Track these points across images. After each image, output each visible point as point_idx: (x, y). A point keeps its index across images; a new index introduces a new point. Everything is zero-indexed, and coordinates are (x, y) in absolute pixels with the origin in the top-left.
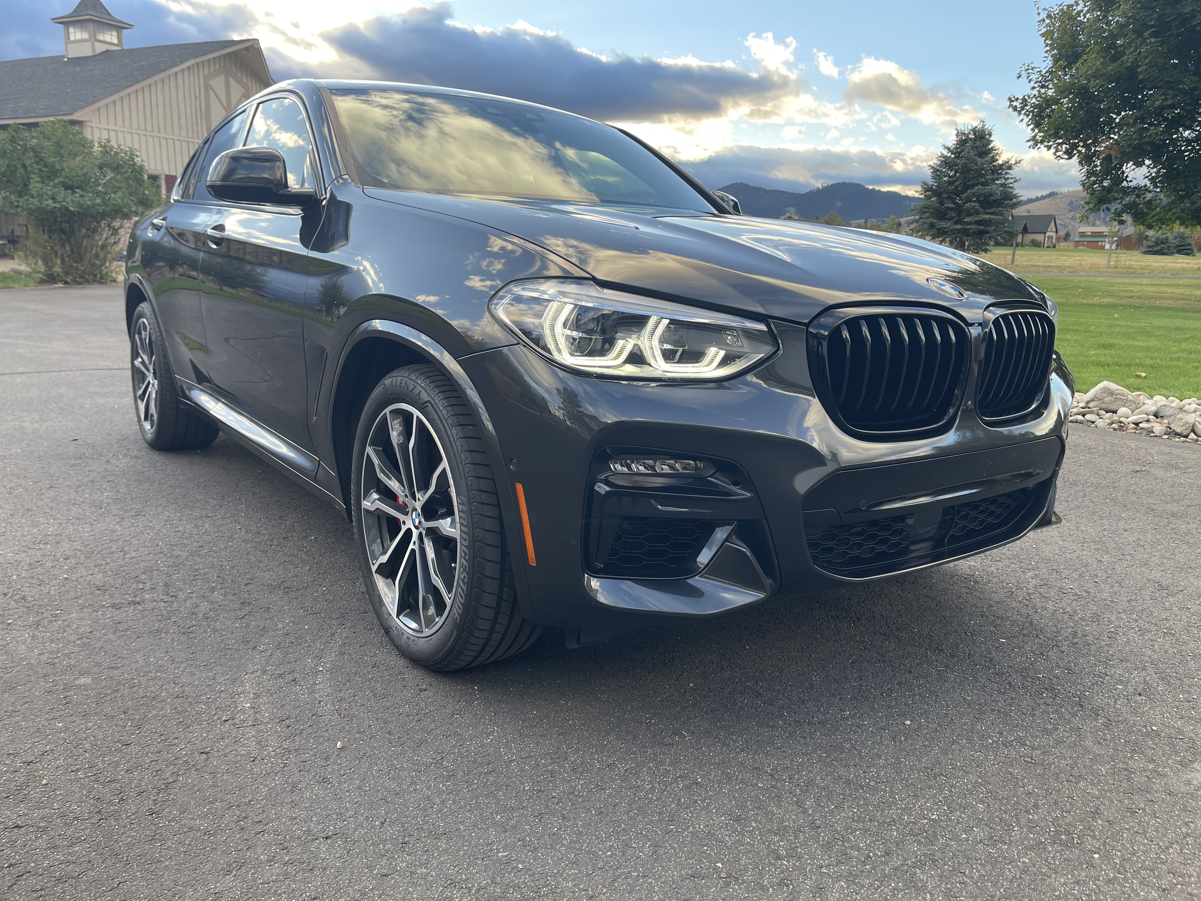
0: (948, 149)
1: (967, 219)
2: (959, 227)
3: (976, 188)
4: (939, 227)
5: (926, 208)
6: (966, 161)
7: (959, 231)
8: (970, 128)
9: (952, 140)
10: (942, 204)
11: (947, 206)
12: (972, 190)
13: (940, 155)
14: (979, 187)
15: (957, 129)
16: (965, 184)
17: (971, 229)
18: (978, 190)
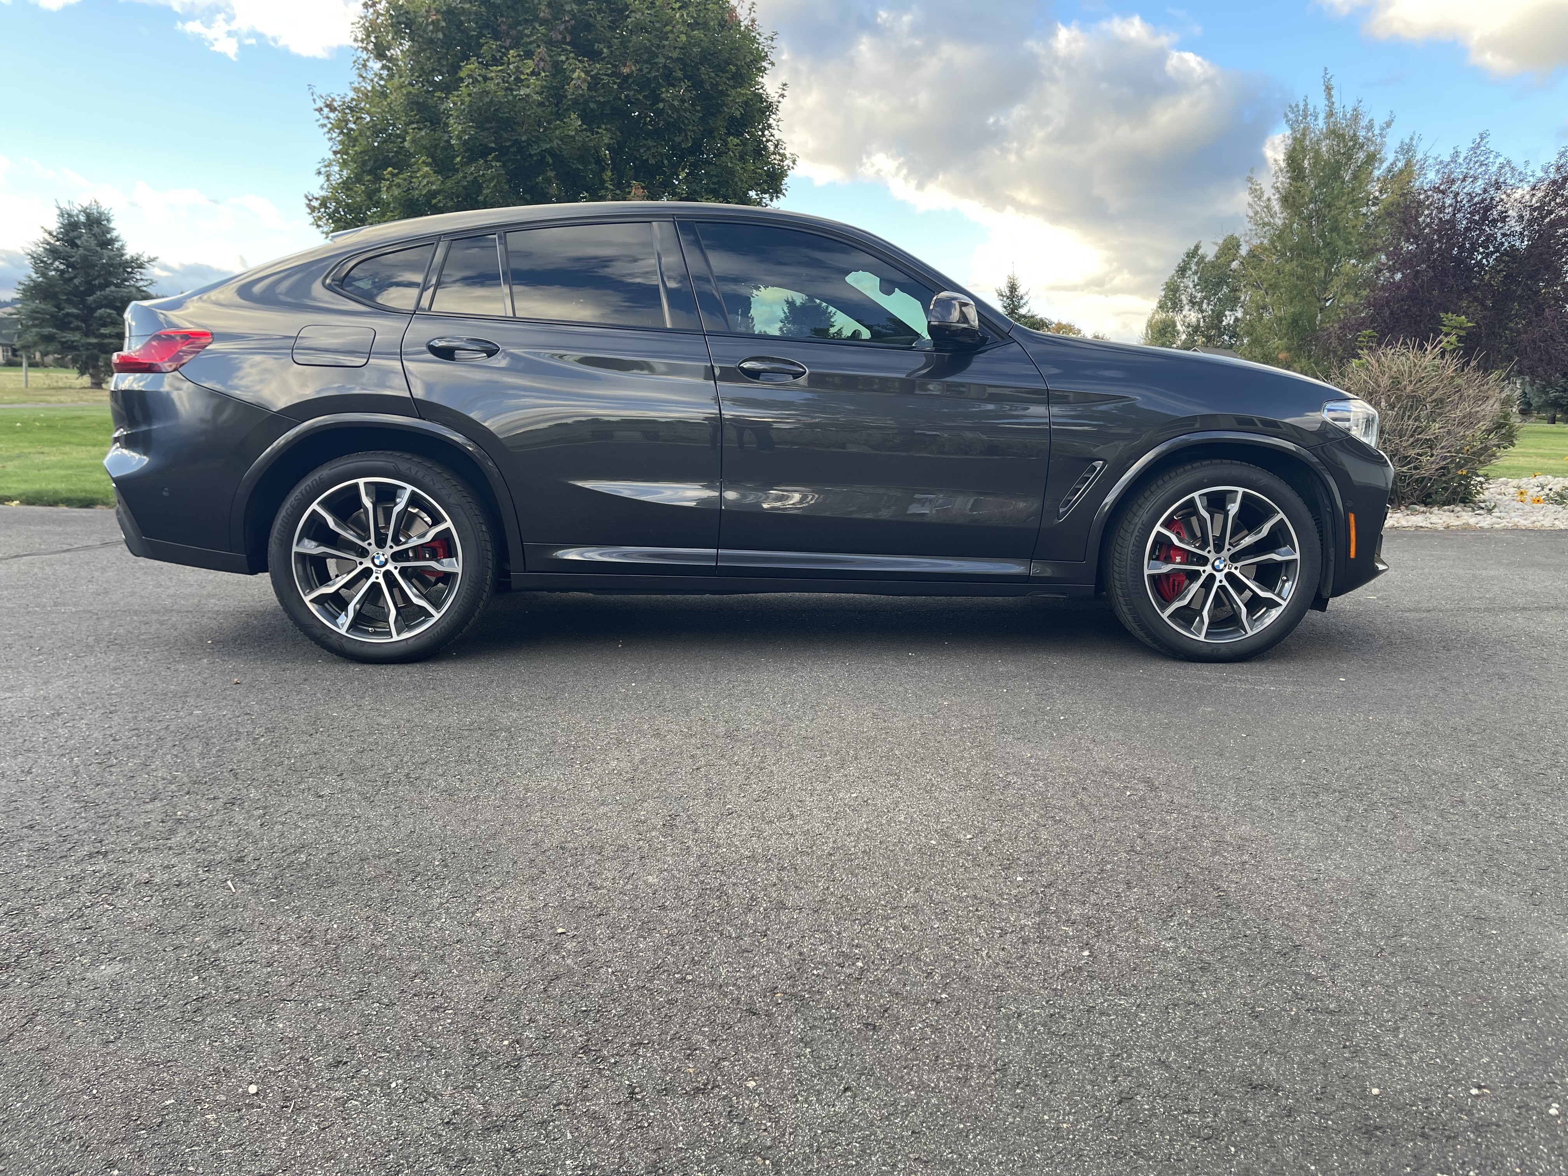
0: (50, 234)
1: (103, 331)
2: (93, 340)
3: (108, 289)
4: (63, 340)
5: (38, 312)
6: (85, 252)
7: (94, 345)
8: (80, 208)
9: (54, 224)
10: (60, 309)
11: (67, 310)
12: (103, 293)
13: (42, 240)
14: (113, 288)
15: (59, 208)
16: (89, 283)
17: (111, 343)
18: (112, 292)
